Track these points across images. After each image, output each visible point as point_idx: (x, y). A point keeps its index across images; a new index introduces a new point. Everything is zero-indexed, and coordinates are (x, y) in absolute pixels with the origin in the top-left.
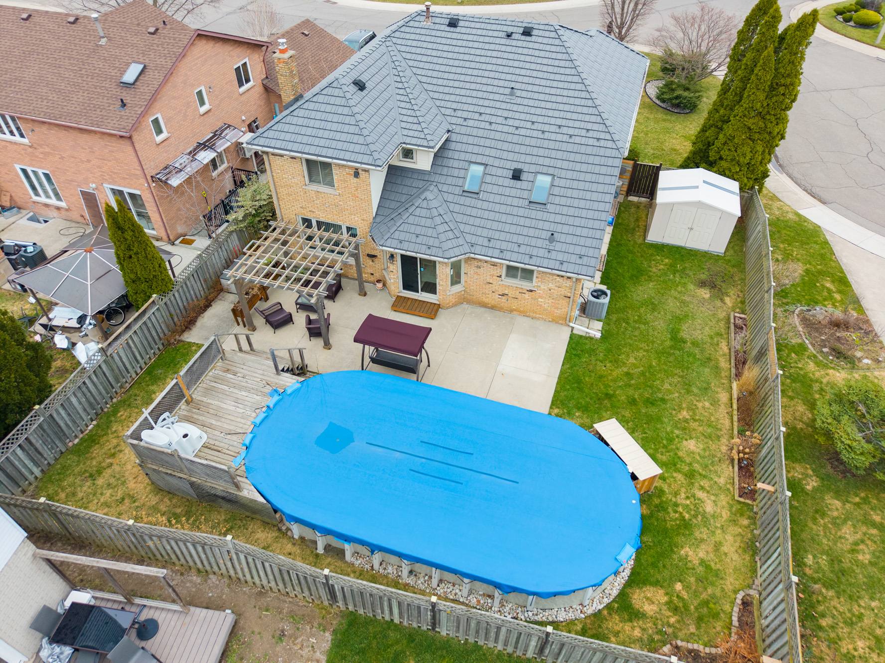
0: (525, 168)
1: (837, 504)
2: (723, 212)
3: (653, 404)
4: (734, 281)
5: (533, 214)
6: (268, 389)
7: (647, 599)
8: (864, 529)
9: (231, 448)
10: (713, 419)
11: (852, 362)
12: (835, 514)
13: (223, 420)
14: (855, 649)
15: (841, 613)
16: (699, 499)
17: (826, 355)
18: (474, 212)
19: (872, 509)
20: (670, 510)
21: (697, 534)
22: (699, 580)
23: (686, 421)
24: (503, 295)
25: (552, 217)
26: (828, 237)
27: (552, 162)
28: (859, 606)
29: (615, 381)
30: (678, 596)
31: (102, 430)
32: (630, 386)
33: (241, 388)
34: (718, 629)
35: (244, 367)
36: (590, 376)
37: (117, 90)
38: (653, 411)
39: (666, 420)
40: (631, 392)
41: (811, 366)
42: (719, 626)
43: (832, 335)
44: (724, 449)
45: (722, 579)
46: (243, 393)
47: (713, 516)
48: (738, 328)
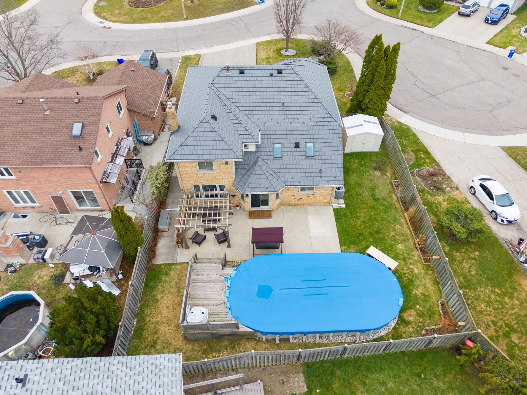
0: (300, 141)
1: (458, 254)
2: (377, 135)
3: (379, 233)
4: (387, 164)
5: (309, 162)
6: (222, 278)
7: (409, 315)
8: (470, 261)
9: (222, 311)
10: (403, 232)
11: (443, 191)
12: (459, 259)
13: (210, 299)
14: (482, 308)
15: (473, 297)
16: (411, 269)
17: (432, 190)
18: (282, 166)
19: (470, 253)
20: (403, 277)
21: (416, 283)
22: (424, 301)
23: (394, 236)
24: (300, 199)
25: (318, 162)
26: (414, 131)
27: (312, 136)
28: (478, 292)
29: (360, 226)
30: (419, 310)
31: (142, 322)
32: (367, 227)
33: (210, 281)
34: (437, 317)
35: (205, 271)
36: (350, 227)
37: (72, 140)
38: (380, 236)
39: (386, 238)
40: (368, 230)
41: (429, 197)
42: (437, 316)
43: (432, 180)
44: (412, 244)
45: (431, 298)
46: (212, 284)
47: (419, 274)
48: (397, 186)
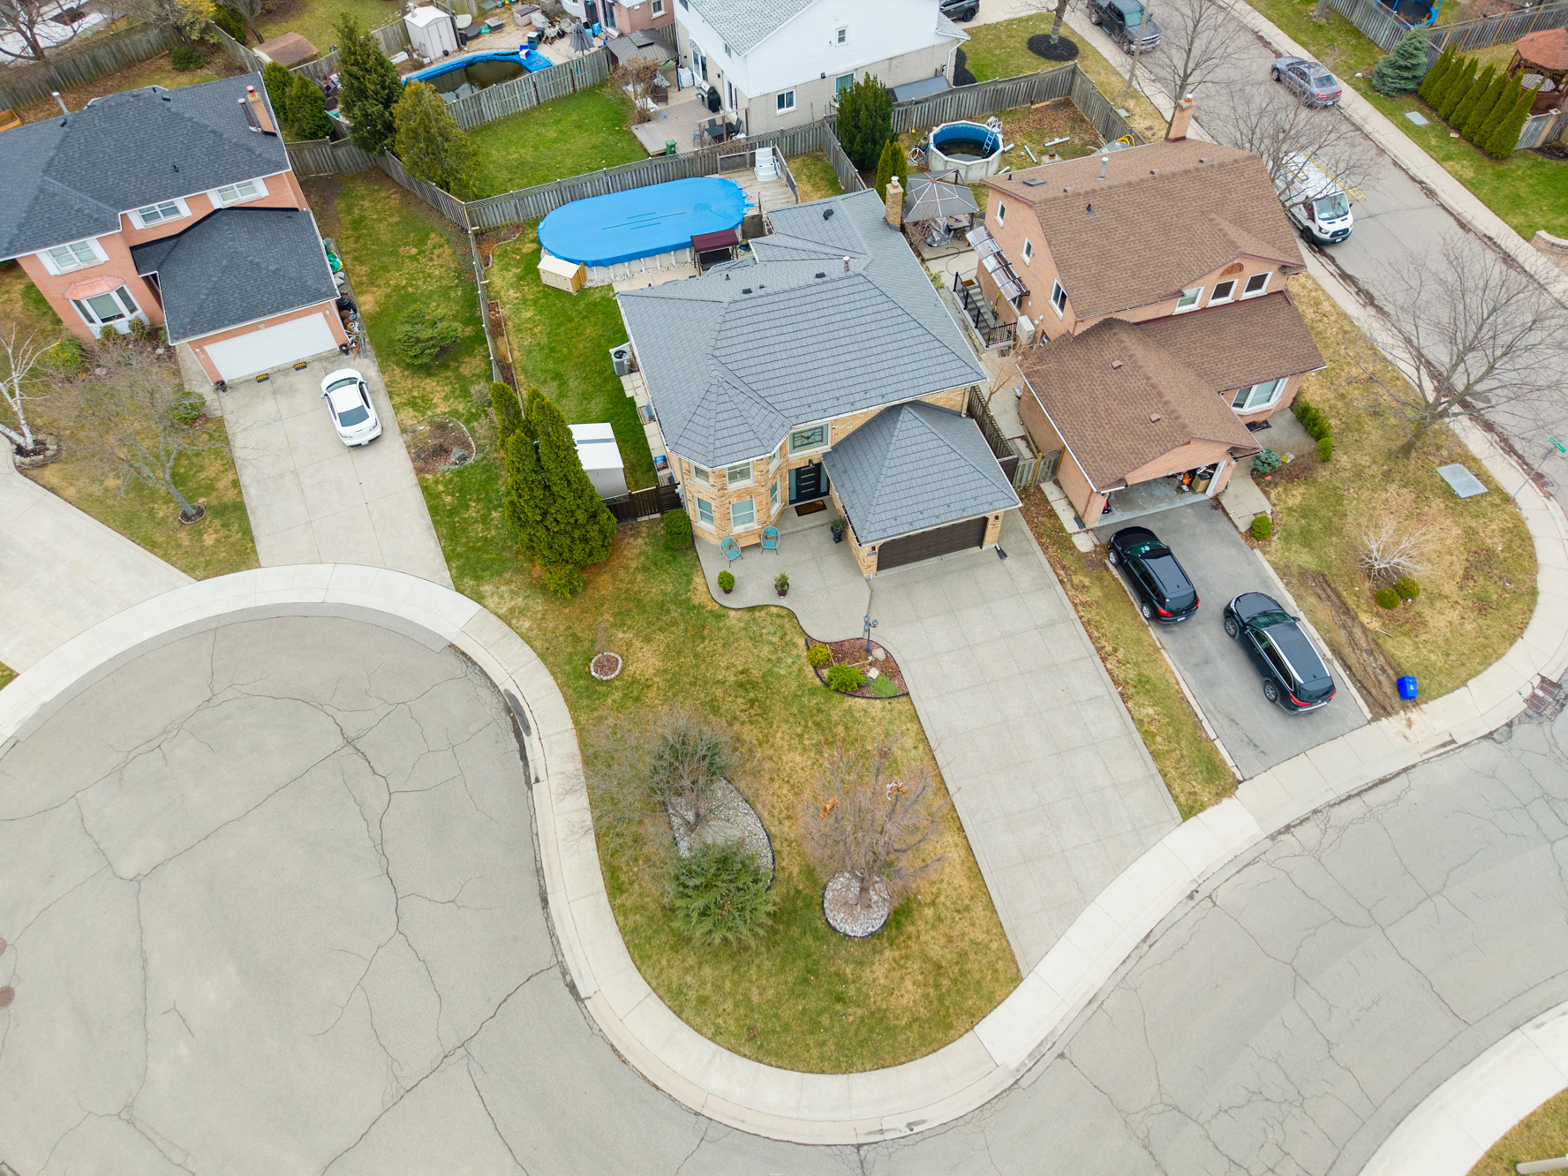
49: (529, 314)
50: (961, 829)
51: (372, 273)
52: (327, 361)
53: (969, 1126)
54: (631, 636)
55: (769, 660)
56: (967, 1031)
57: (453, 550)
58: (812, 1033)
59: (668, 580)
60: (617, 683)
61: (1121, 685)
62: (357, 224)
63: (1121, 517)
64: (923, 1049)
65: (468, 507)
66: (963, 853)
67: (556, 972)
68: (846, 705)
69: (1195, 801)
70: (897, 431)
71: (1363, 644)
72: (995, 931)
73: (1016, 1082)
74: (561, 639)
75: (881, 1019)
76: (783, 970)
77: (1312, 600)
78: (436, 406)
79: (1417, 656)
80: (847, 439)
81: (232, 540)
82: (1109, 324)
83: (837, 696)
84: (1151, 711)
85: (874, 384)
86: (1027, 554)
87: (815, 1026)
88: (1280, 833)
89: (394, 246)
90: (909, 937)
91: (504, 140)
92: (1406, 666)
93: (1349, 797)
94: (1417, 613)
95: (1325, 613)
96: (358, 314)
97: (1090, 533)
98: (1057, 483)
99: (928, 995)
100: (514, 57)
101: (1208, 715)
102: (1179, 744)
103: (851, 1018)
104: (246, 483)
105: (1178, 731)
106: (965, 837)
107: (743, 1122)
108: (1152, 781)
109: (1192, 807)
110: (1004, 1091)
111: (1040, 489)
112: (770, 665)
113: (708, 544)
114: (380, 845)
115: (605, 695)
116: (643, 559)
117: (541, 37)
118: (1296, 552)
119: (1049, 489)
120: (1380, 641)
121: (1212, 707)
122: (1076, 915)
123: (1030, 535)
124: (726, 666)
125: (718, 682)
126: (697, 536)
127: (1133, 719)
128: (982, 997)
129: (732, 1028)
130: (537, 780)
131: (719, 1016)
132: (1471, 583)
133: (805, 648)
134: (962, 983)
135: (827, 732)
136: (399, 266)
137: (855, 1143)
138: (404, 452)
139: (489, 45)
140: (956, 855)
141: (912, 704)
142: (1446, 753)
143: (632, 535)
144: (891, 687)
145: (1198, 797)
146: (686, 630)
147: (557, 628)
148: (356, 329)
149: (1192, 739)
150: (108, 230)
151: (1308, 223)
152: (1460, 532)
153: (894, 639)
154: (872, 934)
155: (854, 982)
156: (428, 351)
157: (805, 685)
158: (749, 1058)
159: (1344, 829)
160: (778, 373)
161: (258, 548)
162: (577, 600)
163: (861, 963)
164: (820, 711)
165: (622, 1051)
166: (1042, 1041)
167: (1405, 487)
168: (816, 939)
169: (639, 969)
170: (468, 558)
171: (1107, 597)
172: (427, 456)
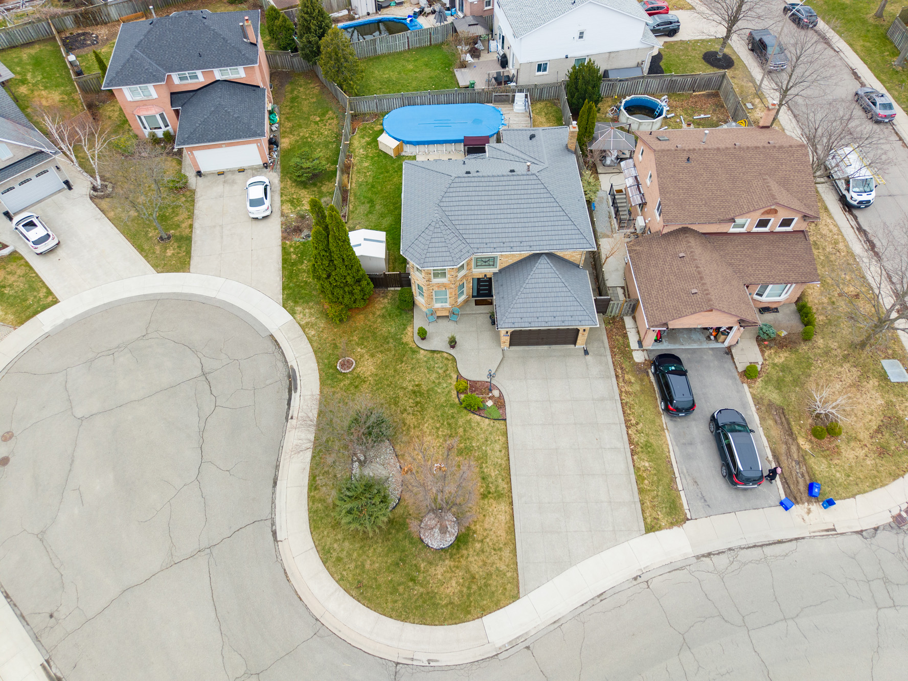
49: (366, 164)
50: (511, 503)
51: (292, 127)
52: (255, 170)
53: (462, 671)
54: (364, 351)
55: (434, 382)
56: (478, 618)
57: (287, 285)
58: (391, 594)
59: (394, 325)
60: (349, 376)
61: (634, 444)
62: (293, 100)
63: (666, 346)
64: (450, 621)
65: (303, 262)
66: (508, 517)
67: (269, 523)
68: (468, 418)
69: (657, 524)
70: (535, 268)
71: (795, 456)
72: (512, 566)
73: (497, 655)
74: (328, 345)
75: (432, 597)
76: (387, 555)
77: (771, 422)
78: (303, 205)
79: (827, 472)
80: (508, 267)
81: (180, 255)
82: (685, 230)
83: (465, 411)
84: (647, 464)
85: (527, 239)
86: (601, 355)
87: (395, 590)
88: (703, 556)
89: (308, 115)
90: (462, 556)
91: (384, 66)
92: (818, 476)
93: (755, 546)
94: (837, 446)
95: (776, 432)
96: (279, 148)
97: (645, 352)
98: (634, 318)
99: (462, 592)
100: (403, 21)
101: (682, 475)
102: (657, 487)
103: (416, 592)
104: (196, 227)
105: (659, 480)
106: (512, 509)
107: (340, 631)
108: (633, 505)
109: (653, 527)
110: (488, 658)
111: (622, 319)
112: (433, 385)
113: (421, 310)
114: (202, 432)
115: (341, 381)
116: (384, 310)
117: (421, 12)
118: (770, 391)
119: (628, 321)
120: (807, 457)
121: (685, 471)
122: (563, 570)
123: (607, 345)
124: (410, 380)
125: (402, 388)
126: (416, 305)
127: (634, 466)
128: (492, 601)
129: (350, 579)
130: (292, 418)
131: (345, 570)
132: (880, 436)
133: (456, 380)
134: (483, 590)
135: (453, 430)
136: (307, 126)
137: (396, 661)
138: (279, 226)
139: (392, 12)
140: (503, 518)
141: (506, 426)
142: (827, 535)
143: (383, 297)
144: (497, 414)
145: (659, 522)
146: (395, 355)
147: (327, 338)
148: (275, 156)
149: (667, 487)
150: (158, 82)
151: (845, 193)
152: (883, 402)
153: (507, 386)
154: (442, 549)
155: (424, 572)
156: (305, 175)
157: (449, 401)
158: (354, 598)
159: (745, 564)
160: (473, 222)
161: (191, 262)
162: (343, 326)
163: (431, 563)
164: (453, 417)
165: (289, 575)
166: (520, 636)
167: (855, 367)
168: (411, 543)
169: (311, 533)
170: (294, 291)
171: (642, 391)
172: (290, 231)
